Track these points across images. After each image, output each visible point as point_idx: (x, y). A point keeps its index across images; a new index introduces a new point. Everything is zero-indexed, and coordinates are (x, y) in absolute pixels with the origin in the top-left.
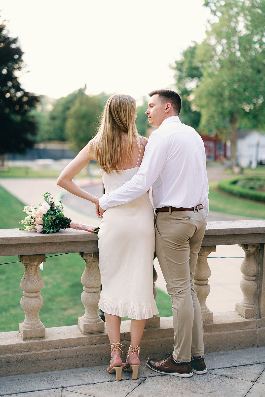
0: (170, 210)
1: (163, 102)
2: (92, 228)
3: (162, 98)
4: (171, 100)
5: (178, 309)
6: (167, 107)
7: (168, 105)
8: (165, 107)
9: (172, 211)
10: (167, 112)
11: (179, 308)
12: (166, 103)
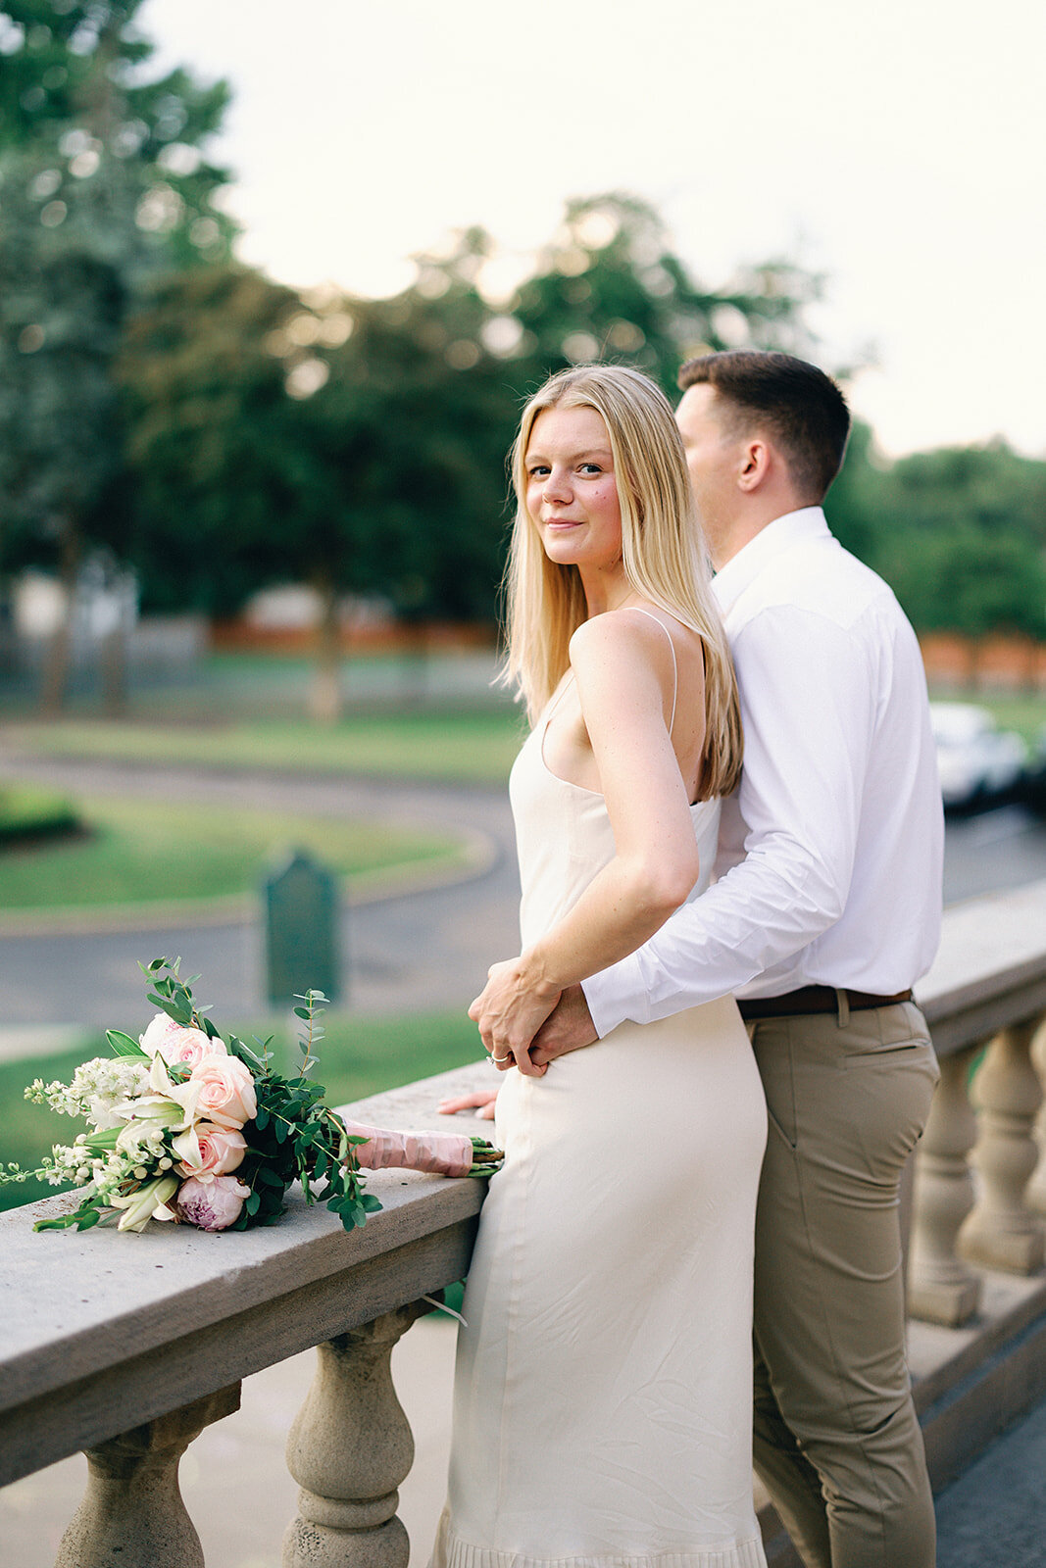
0: (843, 1006)
1: (734, 430)
2: (458, 1147)
3: (729, 409)
4: (777, 419)
5: (889, 1514)
6: (752, 459)
7: (754, 449)
8: (739, 458)
9: (852, 1009)
10: (750, 486)
11: (890, 1508)
12: (747, 436)
